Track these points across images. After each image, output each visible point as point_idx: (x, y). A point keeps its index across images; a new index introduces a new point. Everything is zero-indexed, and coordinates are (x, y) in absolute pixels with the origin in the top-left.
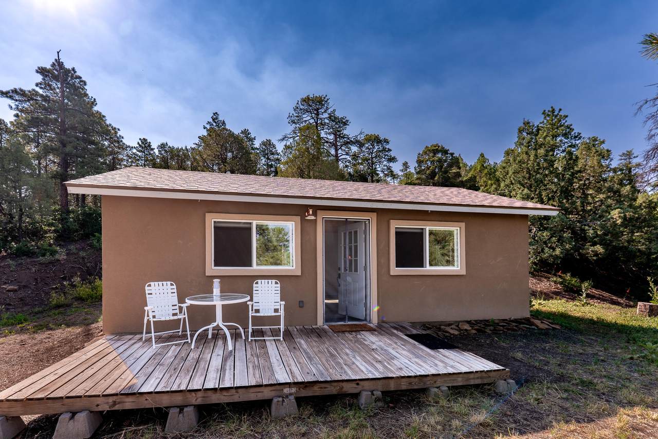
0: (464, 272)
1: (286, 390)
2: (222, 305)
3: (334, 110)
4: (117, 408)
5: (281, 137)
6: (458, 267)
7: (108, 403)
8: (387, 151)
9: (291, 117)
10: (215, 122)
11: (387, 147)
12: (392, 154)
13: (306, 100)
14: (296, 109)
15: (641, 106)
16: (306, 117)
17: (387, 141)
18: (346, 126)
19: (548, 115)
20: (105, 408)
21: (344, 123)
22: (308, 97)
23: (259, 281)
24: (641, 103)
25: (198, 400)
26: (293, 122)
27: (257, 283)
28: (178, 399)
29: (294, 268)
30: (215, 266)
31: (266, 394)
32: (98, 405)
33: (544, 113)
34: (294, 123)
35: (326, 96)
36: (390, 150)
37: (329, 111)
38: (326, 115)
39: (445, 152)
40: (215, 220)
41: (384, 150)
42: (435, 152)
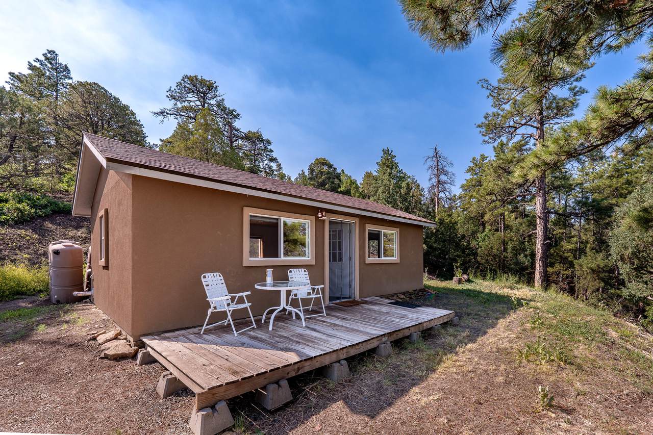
0: (399, 261)
1: (384, 339)
2: (286, 291)
3: (223, 100)
4: (300, 372)
5: (159, 111)
6: (395, 259)
7: (294, 370)
8: (269, 151)
9: (173, 91)
10: (51, 64)
11: (269, 147)
12: (274, 155)
13: (193, 80)
14: (179, 84)
15: (427, 159)
16: (192, 97)
17: (269, 142)
18: (237, 120)
19: (386, 153)
20: (293, 374)
21: (235, 116)
22: (196, 76)
23: (292, 270)
24: (426, 158)
25: (343, 355)
26: (173, 97)
27: (291, 272)
28: (334, 357)
29: (310, 258)
30: (263, 257)
31: (375, 344)
32: (288, 373)
33: (383, 151)
34: (174, 99)
35: (215, 82)
36: (272, 151)
37: (219, 99)
38: (213, 102)
39: (330, 166)
40: (251, 214)
41: (266, 149)
42: (323, 164)
